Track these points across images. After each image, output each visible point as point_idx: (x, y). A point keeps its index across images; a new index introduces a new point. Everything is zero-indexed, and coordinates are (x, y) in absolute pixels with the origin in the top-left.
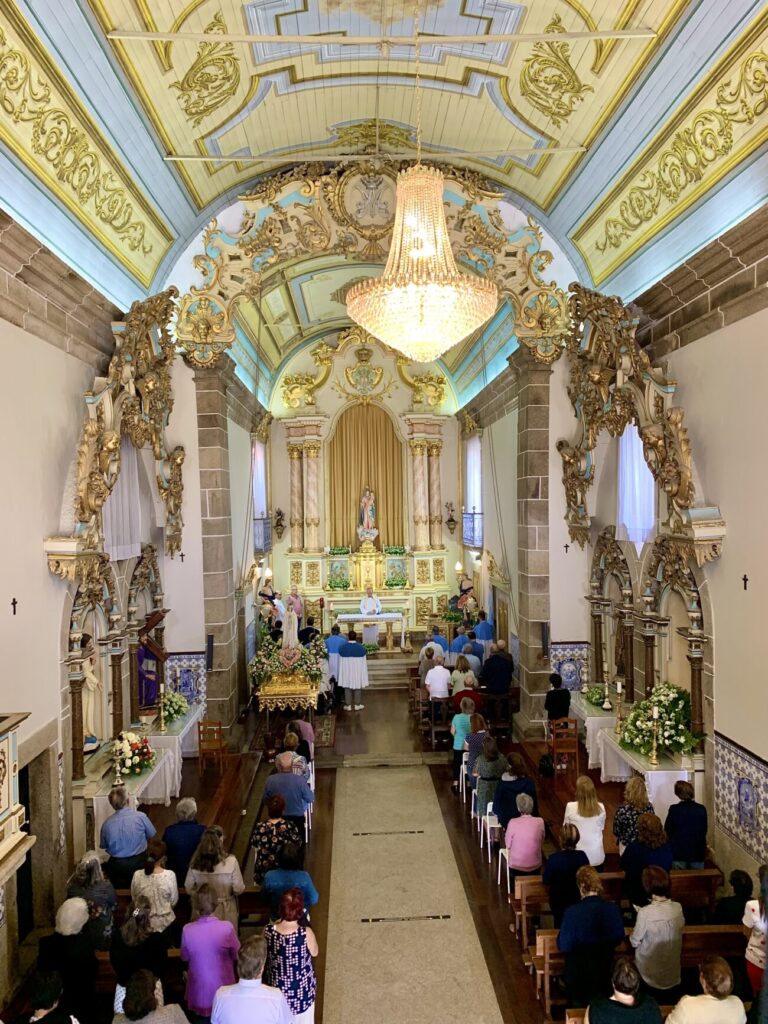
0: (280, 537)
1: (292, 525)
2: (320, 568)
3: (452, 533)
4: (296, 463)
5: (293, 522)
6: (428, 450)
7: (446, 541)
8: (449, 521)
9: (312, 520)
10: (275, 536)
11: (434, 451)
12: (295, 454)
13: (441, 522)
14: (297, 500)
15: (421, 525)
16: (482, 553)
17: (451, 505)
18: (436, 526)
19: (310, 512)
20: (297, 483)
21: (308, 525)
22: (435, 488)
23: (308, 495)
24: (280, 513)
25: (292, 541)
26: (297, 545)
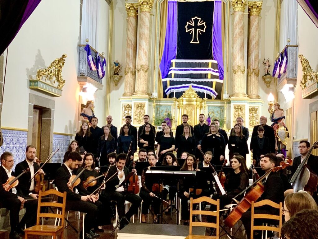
0: (116, 85)
1: (126, 73)
2: (146, 108)
3: (268, 87)
4: (133, 20)
5: (127, 71)
6: (249, 10)
7: (262, 93)
8: (266, 75)
9: (142, 66)
10: (112, 84)
11: (255, 10)
12: (132, 12)
13: (257, 76)
14: (131, 52)
15: (239, 73)
16: (295, 85)
17: (268, 61)
18: (253, 78)
19: (141, 60)
20: (131, 36)
21: (138, 71)
22: (253, 43)
23: (140, 45)
24: (117, 64)
25: (126, 87)
26: (129, 91)
